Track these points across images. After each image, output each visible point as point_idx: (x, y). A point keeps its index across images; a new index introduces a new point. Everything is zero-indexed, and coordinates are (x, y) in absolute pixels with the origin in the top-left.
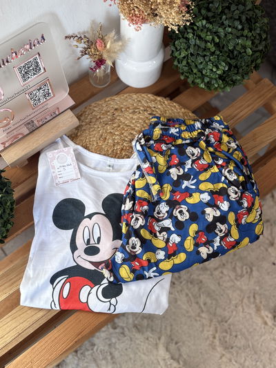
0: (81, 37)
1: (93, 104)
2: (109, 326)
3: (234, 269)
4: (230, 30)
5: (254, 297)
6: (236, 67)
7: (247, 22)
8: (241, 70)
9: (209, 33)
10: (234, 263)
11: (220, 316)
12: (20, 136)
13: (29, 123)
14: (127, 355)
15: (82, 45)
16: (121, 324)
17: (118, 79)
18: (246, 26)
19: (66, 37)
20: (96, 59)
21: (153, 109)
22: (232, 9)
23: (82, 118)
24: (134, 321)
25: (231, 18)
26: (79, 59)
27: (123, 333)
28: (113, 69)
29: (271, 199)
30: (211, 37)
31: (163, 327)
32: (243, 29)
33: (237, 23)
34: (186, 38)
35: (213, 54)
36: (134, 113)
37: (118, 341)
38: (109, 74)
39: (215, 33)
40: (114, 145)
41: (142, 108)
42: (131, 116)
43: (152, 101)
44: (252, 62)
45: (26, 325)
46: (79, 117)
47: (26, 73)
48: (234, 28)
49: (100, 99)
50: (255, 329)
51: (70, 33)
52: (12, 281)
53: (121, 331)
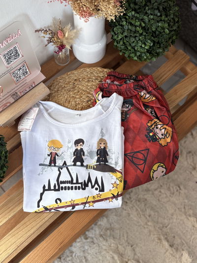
0: (46, 30)
1: (59, 78)
2: (82, 238)
3: (169, 189)
4: (152, 17)
5: (184, 208)
6: (158, 43)
7: (164, 10)
8: (162, 45)
9: (137, 20)
10: (168, 184)
11: (162, 223)
12: (8, 104)
13: (14, 94)
14: (96, 257)
15: (48, 36)
16: (91, 235)
17: (76, 58)
18: (163, 13)
19: (36, 31)
20: (59, 45)
21: (102, 78)
23: (52, 88)
24: (100, 232)
25: (152, 8)
26: (46, 46)
27: (93, 242)
28: (71, 51)
29: (191, 136)
30: (139, 23)
31: (122, 235)
32: (161, 16)
33: (156, 12)
34: (121, 25)
35: (141, 35)
36: (88, 81)
37: (89, 248)
38: (69, 55)
39: (142, 20)
41: (94, 78)
42: (86, 84)
43: (100, 72)
44: (170, 38)
45: (22, 239)
46: (49, 87)
47: (9, 58)
48: (155, 15)
49: (64, 74)
50: (187, 231)
51: (38, 28)
52: (10, 208)
53: (91, 240)
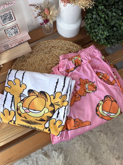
0: (38, 6)
1: (41, 42)
3: (106, 134)
5: (113, 150)
9: (103, 14)
13: (6, 46)
15: (39, 11)
17: (57, 31)
19: (30, 5)
20: (45, 19)
21: (71, 50)
22: (119, 4)
25: (117, 8)
26: (36, 17)
30: (104, 16)
32: (122, 16)
33: (119, 12)
34: (92, 14)
36: (61, 50)
39: (107, 14)
40: (48, 65)
41: (66, 48)
42: (59, 51)
46: (32, 48)
47: (4, 19)
48: (117, 14)
49: (45, 40)
